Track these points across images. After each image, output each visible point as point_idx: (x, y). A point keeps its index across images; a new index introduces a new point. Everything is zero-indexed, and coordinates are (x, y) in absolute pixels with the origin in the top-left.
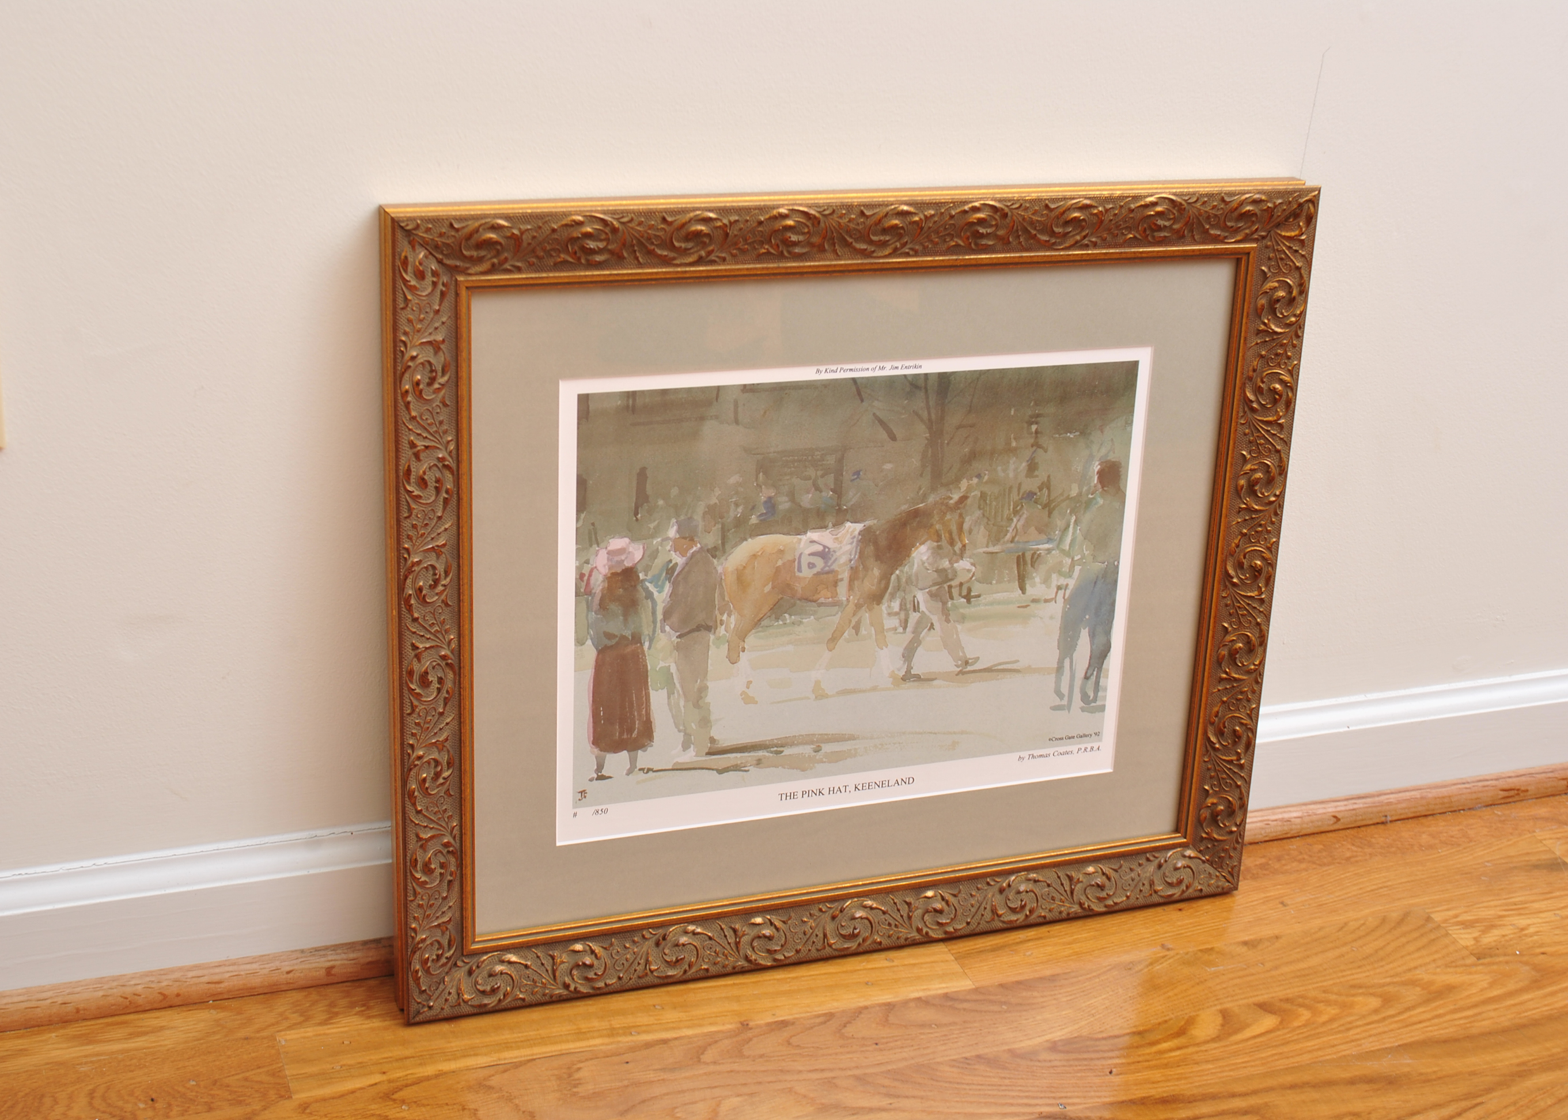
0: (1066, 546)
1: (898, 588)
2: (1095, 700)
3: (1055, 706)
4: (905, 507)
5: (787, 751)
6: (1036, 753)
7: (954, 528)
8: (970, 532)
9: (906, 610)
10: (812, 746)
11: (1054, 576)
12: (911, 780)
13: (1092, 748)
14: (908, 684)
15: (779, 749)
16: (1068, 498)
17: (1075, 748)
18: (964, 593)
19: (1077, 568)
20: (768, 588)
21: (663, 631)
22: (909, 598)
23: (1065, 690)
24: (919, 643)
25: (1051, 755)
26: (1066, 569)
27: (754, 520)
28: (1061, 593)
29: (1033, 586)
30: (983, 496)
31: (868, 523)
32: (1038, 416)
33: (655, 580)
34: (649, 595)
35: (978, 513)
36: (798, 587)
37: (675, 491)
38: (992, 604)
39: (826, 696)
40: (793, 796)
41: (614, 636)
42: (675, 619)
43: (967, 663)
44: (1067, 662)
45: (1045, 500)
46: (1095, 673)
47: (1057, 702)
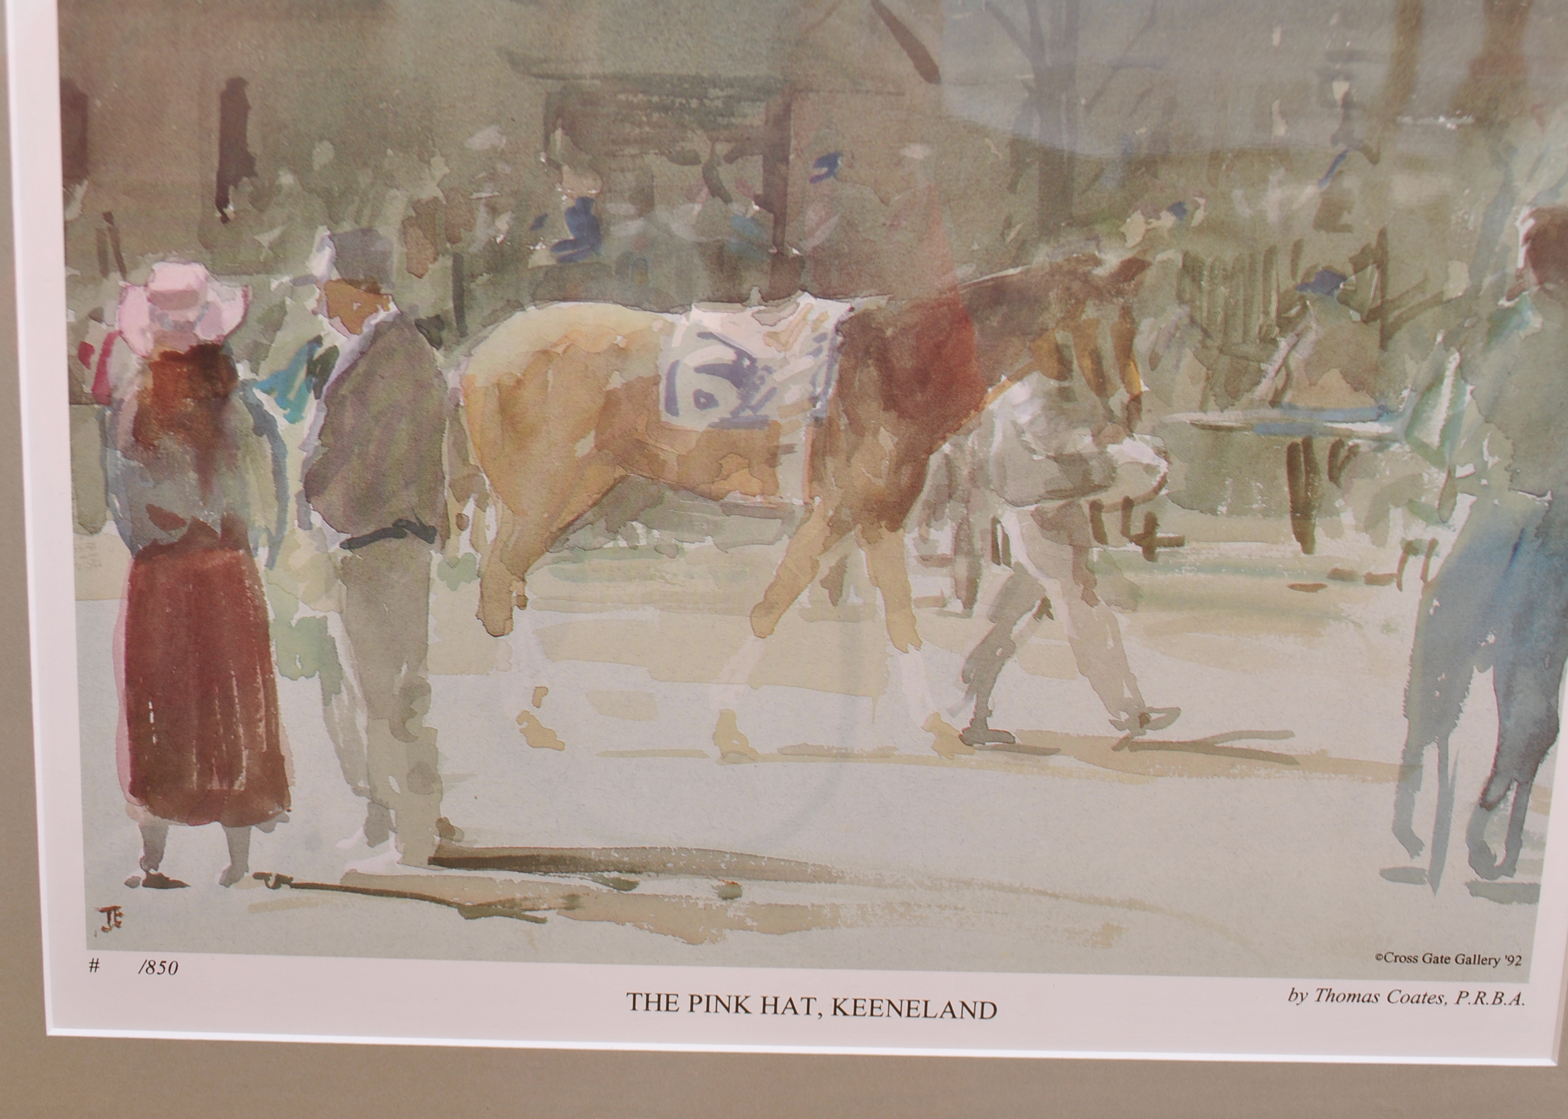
0: (1432, 433)
1: (949, 491)
2: (1510, 866)
3: (1395, 870)
4: (964, 272)
5: (647, 885)
6: (1340, 987)
7: (1107, 346)
8: (1154, 361)
9: (971, 553)
10: (715, 883)
11: (1396, 514)
12: (989, 1010)
13: (1499, 997)
14: (979, 756)
15: (624, 877)
16: (1438, 300)
17: (1450, 989)
18: (1137, 527)
19: (1464, 502)
20: (586, 446)
21: (306, 524)
22: (980, 523)
23: (1423, 827)
24: (1010, 650)
25: (1383, 999)
26: (1430, 499)
27: (542, 255)
28: (1415, 563)
29: (1336, 533)
30: (1191, 268)
31: (863, 302)
32: (1352, 56)
33: (278, 385)
34: (264, 425)
35: (1176, 313)
36: (669, 452)
37: (323, 154)
38: (1215, 568)
39: (753, 757)
41: (177, 522)
42: (334, 495)
43: (1144, 720)
44: (1430, 754)
45: (1370, 296)
46: (1511, 795)
47: (1401, 858)
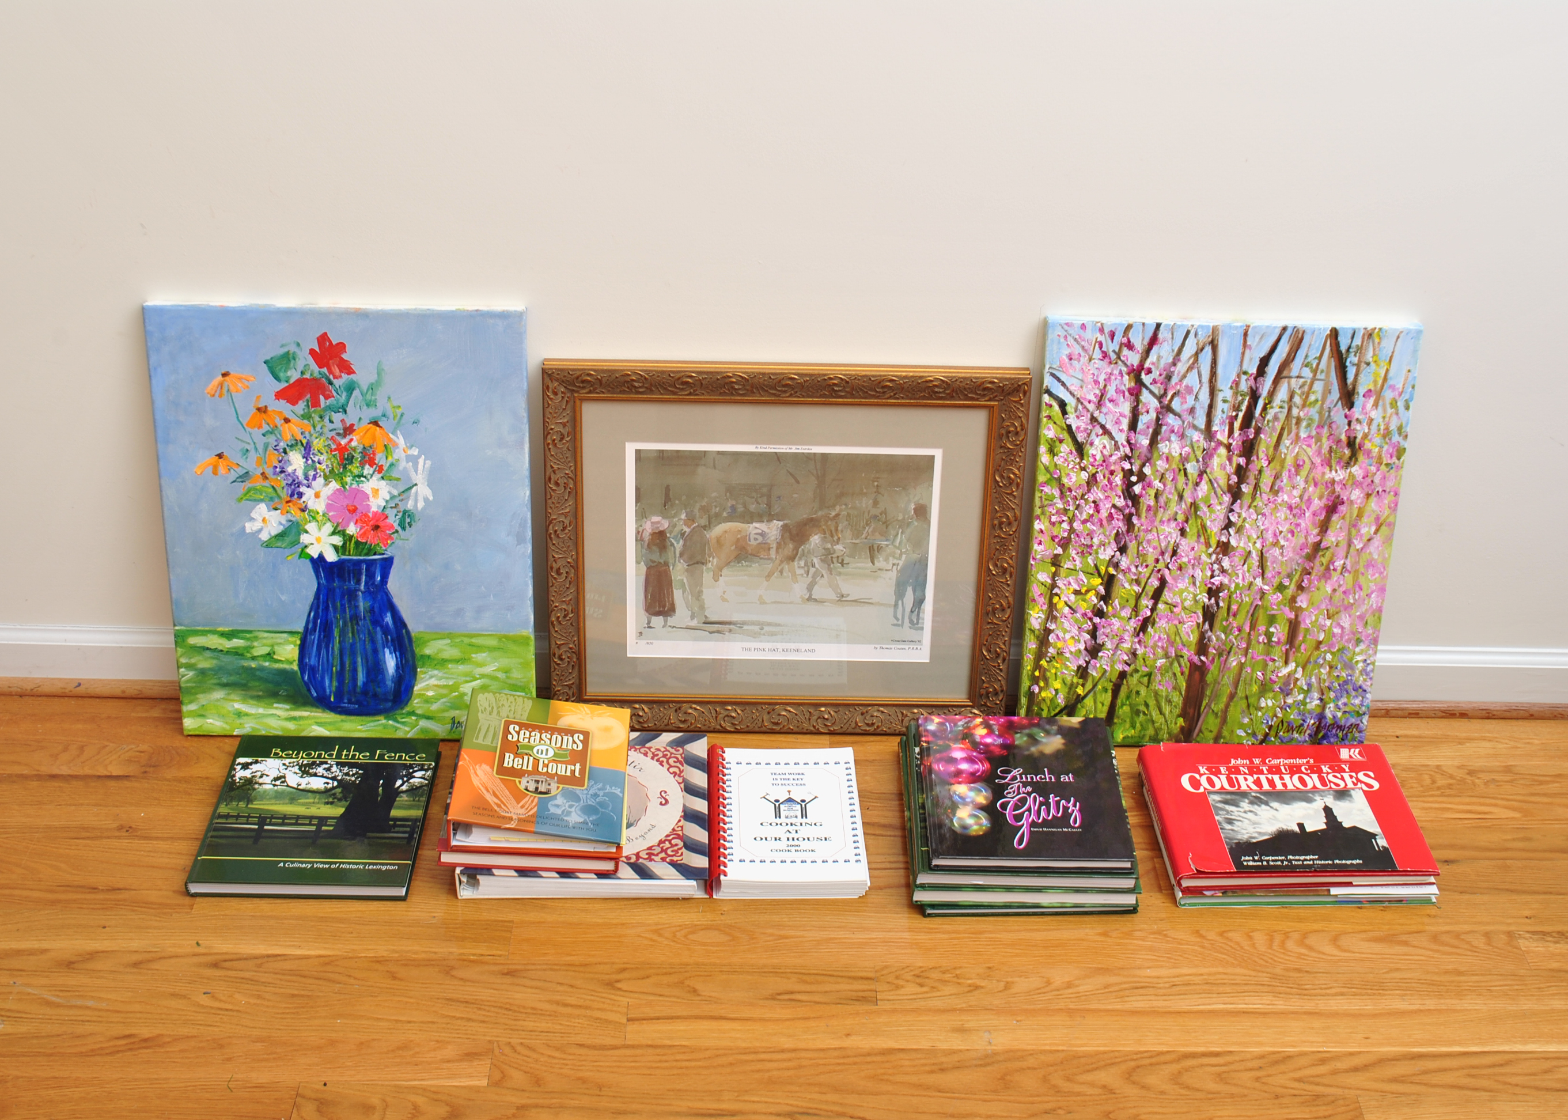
0: (897, 543)
1: (803, 555)
2: (918, 623)
4: (805, 516)
5: (745, 627)
6: (884, 646)
7: (833, 529)
8: (842, 531)
9: (808, 566)
10: (759, 627)
11: (891, 558)
12: (813, 651)
13: (917, 648)
14: (810, 603)
15: (741, 626)
16: (897, 520)
17: (907, 647)
18: (840, 561)
19: (904, 556)
20: (733, 548)
21: (679, 562)
22: (809, 561)
23: (899, 616)
24: (816, 583)
25: (893, 649)
26: (897, 556)
27: (725, 514)
28: (895, 567)
29: (879, 562)
30: (849, 515)
31: (785, 522)
32: (878, 478)
33: (675, 538)
34: (672, 545)
35: (846, 523)
36: (749, 549)
37: (684, 498)
38: (856, 568)
39: (766, 603)
40: (749, 649)
41: (655, 562)
42: (685, 556)
43: (843, 596)
44: (900, 602)
45: (884, 519)
46: (917, 610)
47: (895, 622)
